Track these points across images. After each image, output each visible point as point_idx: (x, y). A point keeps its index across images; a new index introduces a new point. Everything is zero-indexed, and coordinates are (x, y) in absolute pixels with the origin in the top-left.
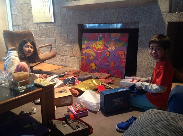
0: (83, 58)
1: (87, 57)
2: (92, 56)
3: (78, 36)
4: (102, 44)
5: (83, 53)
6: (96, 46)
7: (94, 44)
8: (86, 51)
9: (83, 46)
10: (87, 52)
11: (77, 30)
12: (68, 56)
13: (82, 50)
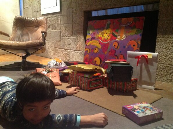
1: (91, 50)
2: (97, 49)
3: (83, 25)
4: (109, 32)
5: (87, 45)
7: (100, 34)
10: (91, 43)
12: (72, 50)
13: (86, 41)
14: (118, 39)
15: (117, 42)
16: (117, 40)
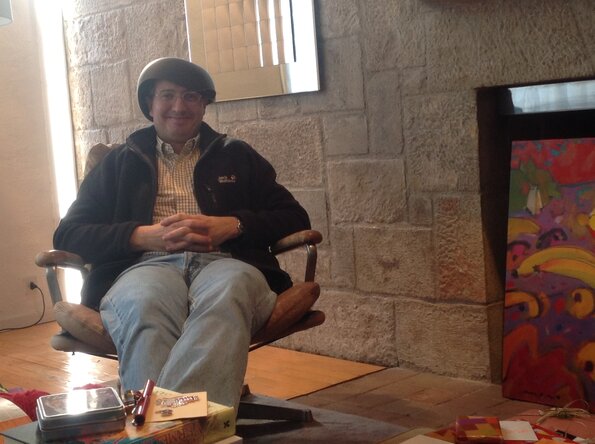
0: (522, 307)
1: (546, 301)
3: (476, 161)
5: (515, 274)
8: (537, 258)
9: (516, 229)
10: (547, 263)
11: (473, 125)
12: (408, 295)
13: (509, 253)
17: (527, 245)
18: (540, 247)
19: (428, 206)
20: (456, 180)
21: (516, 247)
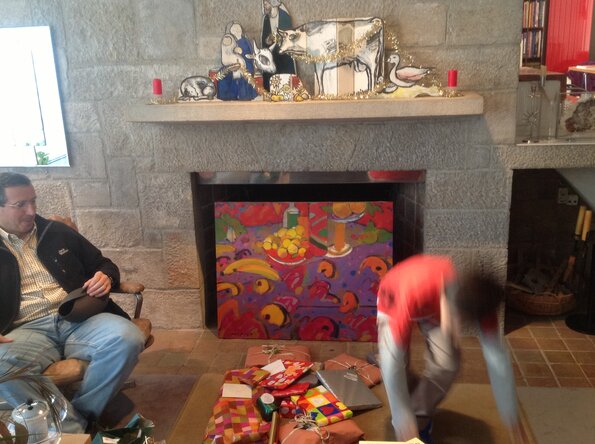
0: (228, 291)
1: (242, 287)
2: (264, 282)
3: (191, 212)
4: (299, 237)
5: (222, 274)
6: (278, 246)
7: (269, 240)
8: (235, 265)
9: (221, 250)
10: (240, 267)
13: (217, 263)
14: (331, 253)
15: (329, 261)
16: (328, 255)
17: (228, 258)
18: (236, 259)
19: (159, 237)
20: (178, 222)
21: (222, 260)
